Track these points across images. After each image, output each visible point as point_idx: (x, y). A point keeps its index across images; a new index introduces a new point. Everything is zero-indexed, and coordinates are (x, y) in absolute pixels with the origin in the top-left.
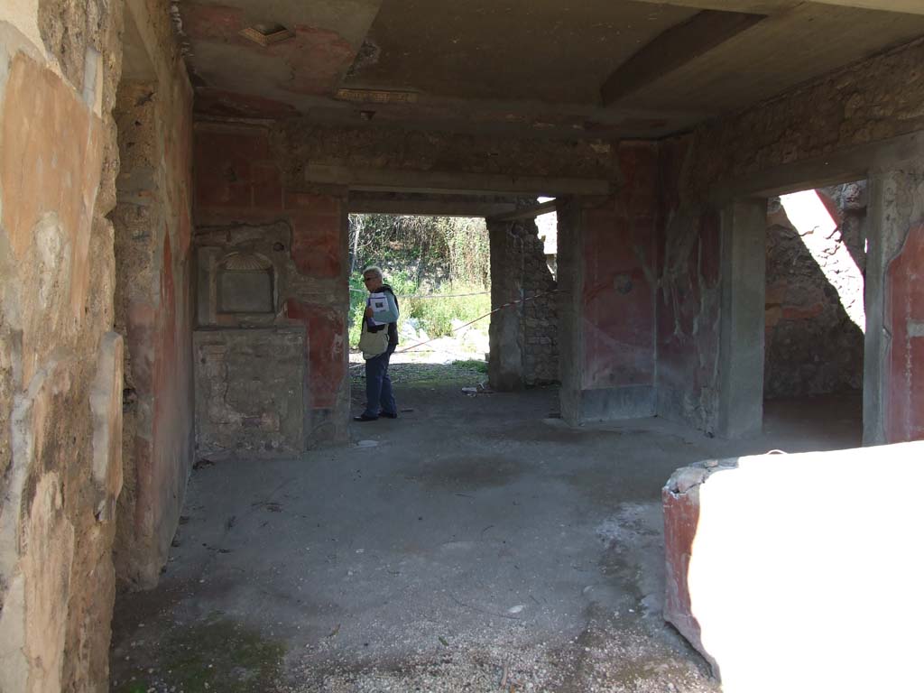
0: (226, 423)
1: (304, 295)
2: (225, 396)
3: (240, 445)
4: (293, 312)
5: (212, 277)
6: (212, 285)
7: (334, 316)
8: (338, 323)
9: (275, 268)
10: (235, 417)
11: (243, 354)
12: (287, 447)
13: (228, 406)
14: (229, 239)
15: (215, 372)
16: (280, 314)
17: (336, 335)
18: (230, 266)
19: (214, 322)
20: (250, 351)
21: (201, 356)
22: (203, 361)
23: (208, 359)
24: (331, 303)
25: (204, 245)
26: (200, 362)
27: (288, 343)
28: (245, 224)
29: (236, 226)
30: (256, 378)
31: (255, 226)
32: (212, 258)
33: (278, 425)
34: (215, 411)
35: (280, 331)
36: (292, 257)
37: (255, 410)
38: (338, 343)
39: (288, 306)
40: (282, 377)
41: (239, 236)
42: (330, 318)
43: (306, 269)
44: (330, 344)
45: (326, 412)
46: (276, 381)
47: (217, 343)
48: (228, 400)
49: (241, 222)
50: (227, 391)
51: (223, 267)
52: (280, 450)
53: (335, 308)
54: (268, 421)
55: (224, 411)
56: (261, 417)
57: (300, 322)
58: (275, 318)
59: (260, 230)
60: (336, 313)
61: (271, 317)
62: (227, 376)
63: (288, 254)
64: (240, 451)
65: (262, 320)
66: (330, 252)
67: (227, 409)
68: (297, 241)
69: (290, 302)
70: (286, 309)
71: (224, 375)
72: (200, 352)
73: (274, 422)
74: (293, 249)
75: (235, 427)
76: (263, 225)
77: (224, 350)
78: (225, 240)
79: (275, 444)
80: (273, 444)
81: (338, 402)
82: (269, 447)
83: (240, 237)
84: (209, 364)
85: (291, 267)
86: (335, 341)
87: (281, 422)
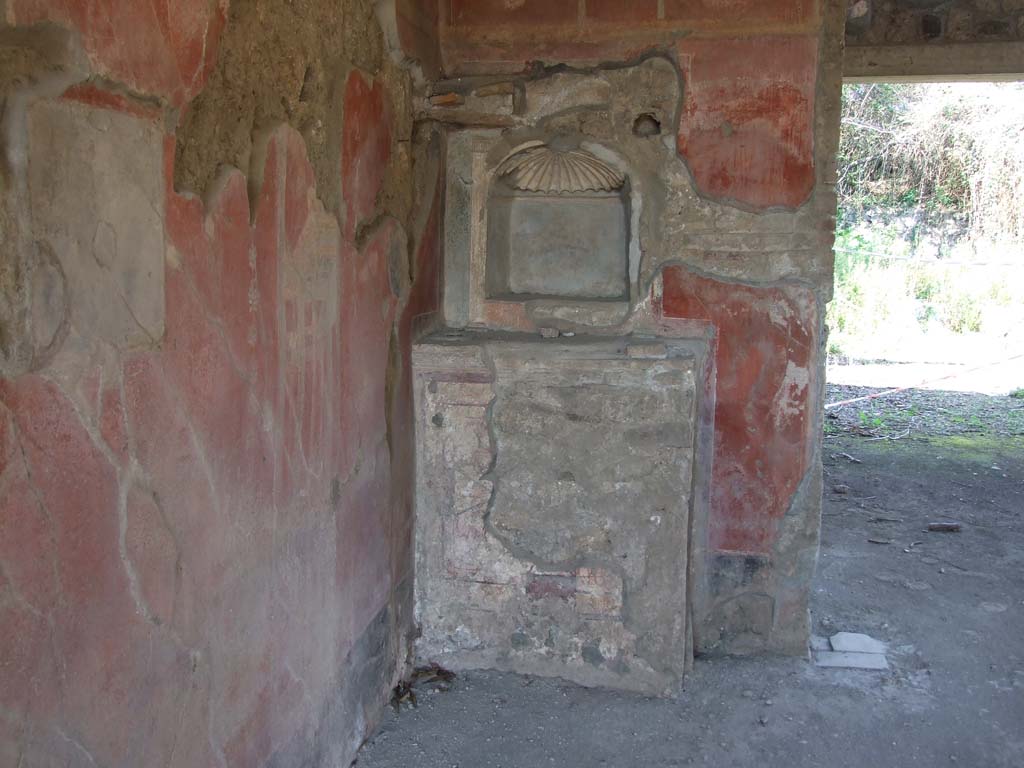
0: (487, 583)
1: (707, 255)
2: (486, 516)
3: (519, 641)
4: (676, 302)
5: (476, 207)
6: (478, 228)
7: (789, 313)
8: (797, 331)
9: (636, 183)
10: (510, 571)
11: (536, 408)
12: (639, 663)
13: (491, 540)
14: (520, 108)
15: (465, 451)
16: (643, 305)
17: (791, 365)
18: (525, 180)
19: (479, 320)
20: (554, 403)
21: (432, 410)
22: (438, 420)
23: (447, 416)
24: (782, 279)
25: (461, 126)
26: (429, 422)
27: (655, 387)
28: (561, 68)
29: (541, 73)
30: (567, 476)
31: (589, 72)
32: (479, 158)
33: (619, 604)
34: (460, 548)
35: (637, 353)
36: (682, 152)
37: (561, 556)
38: (794, 387)
39: (665, 282)
40: (634, 477)
41: (547, 99)
42: (777, 319)
43: (718, 183)
44: (773, 388)
45: (752, 564)
46: (618, 486)
47: (470, 378)
48: (493, 523)
49: (551, 61)
50: (490, 503)
51: (506, 181)
52: (620, 667)
53: (792, 291)
54: (591, 588)
55: (483, 551)
56: (574, 577)
57: (693, 328)
58: (630, 313)
59: (600, 81)
60: (792, 304)
61: (621, 310)
62: (493, 464)
63: (670, 142)
64: (520, 653)
65: (599, 318)
66: (786, 135)
67: (489, 547)
68: (695, 108)
69: (670, 274)
70: (659, 292)
71: (486, 461)
72: (429, 398)
73: (607, 597)
74: (685, 131)
75: (508, 594)
76: (608, 66)
77: (487, 397)
78: (507, 111)
79: (608, 649)
80: (601, 649)
81: (784, 542)
82: (591, 655)
83: (549, 100)
84: (450, 430)
85: (678, 178)
86: (787, 381)
87: (625, 595)
